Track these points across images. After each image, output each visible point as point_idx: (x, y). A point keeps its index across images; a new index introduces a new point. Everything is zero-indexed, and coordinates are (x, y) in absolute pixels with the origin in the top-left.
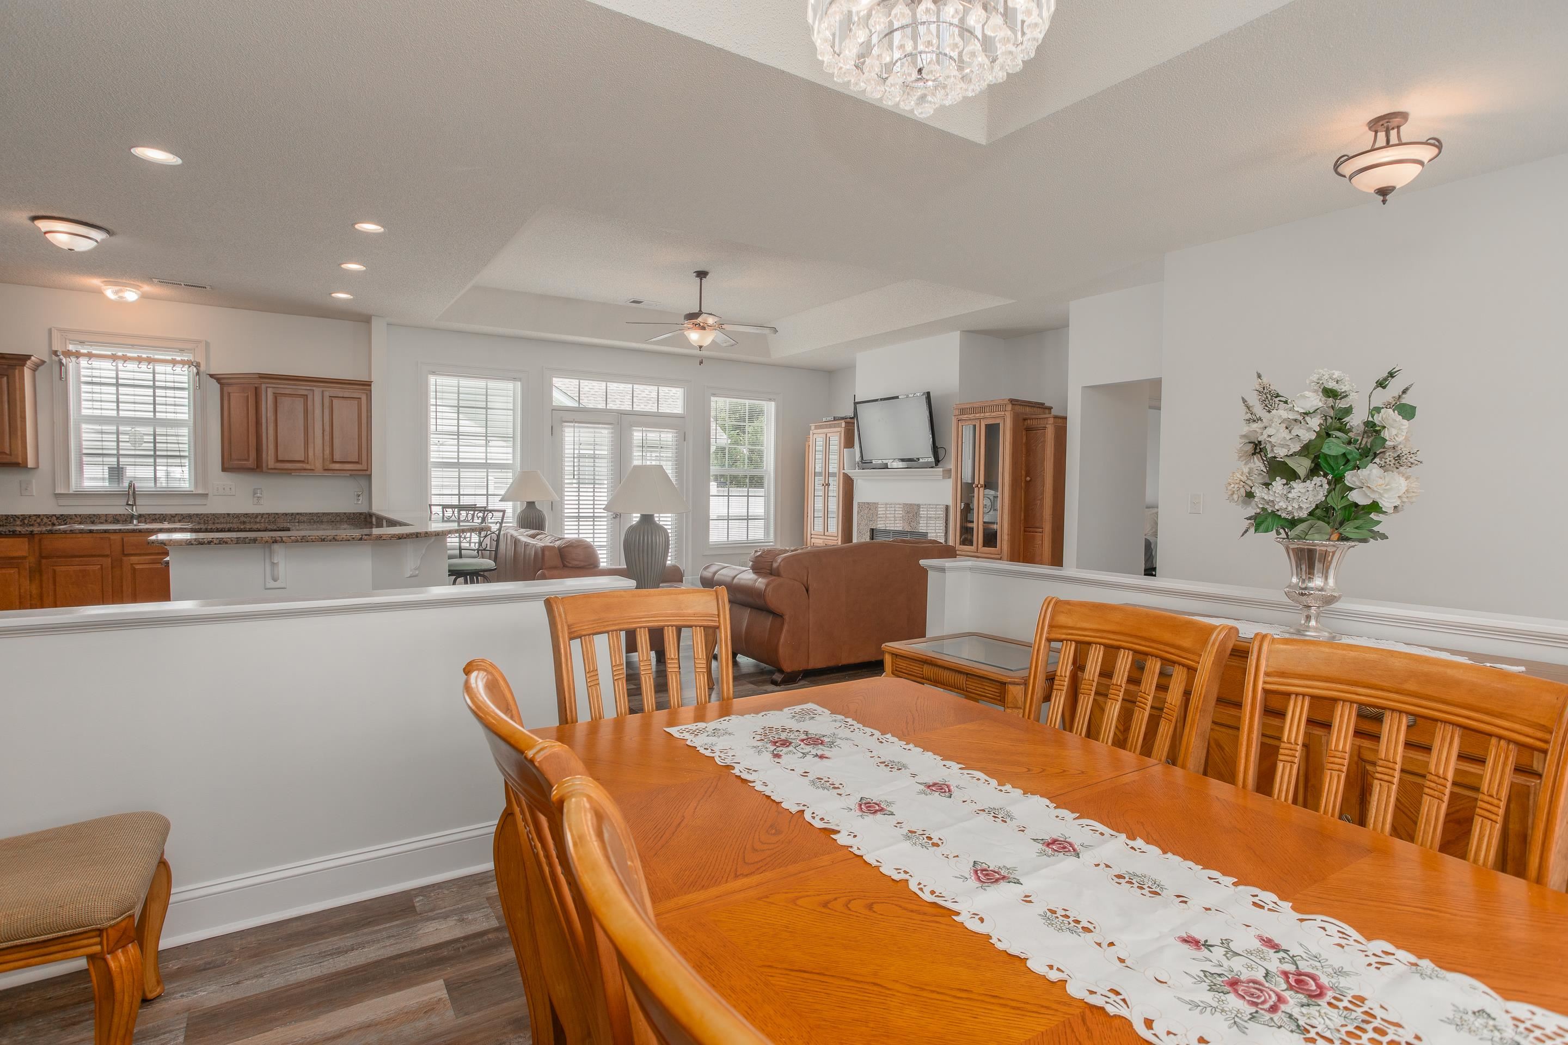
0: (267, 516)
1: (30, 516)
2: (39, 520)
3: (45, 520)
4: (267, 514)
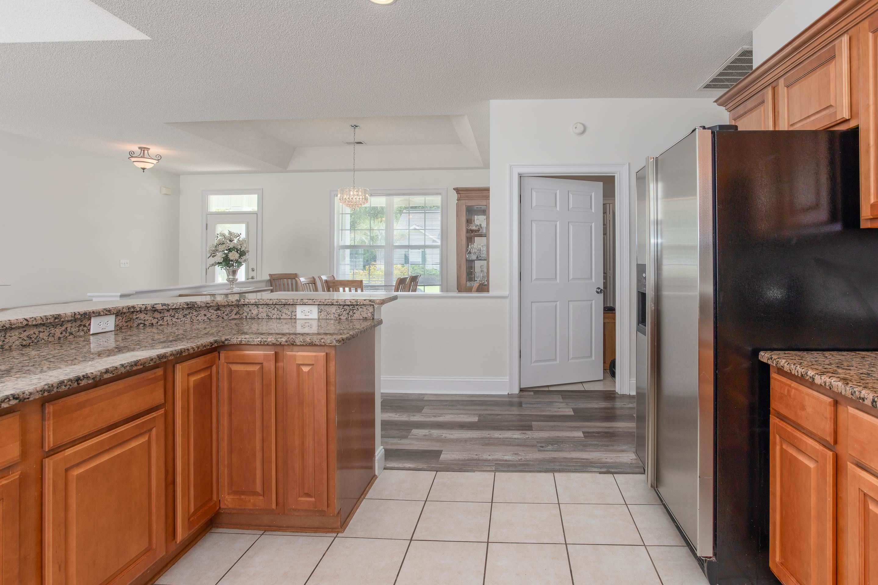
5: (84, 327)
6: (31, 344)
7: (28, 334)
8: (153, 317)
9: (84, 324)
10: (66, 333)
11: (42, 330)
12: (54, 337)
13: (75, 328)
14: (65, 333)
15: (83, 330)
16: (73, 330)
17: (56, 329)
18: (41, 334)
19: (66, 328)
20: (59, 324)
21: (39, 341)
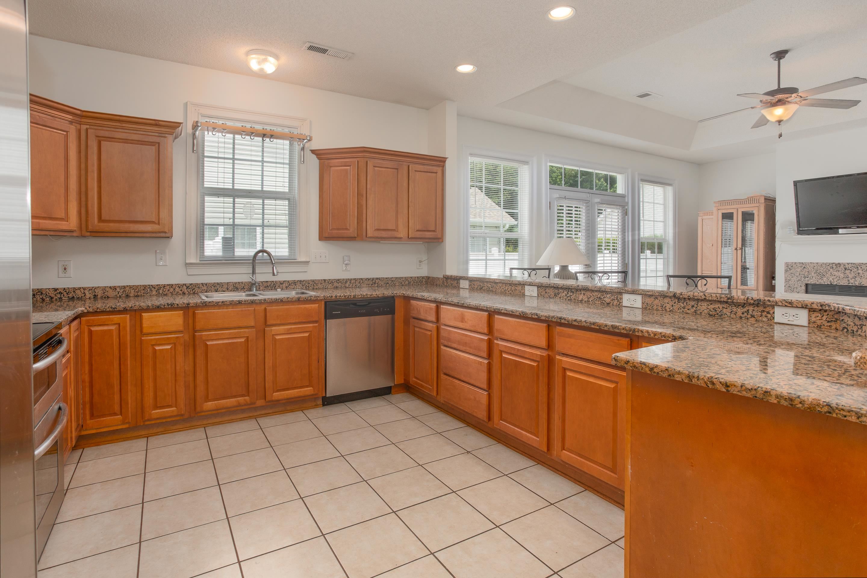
0: (354, 281)
1: (164, 286)
2: (172, 290)
3: (177, 289)
4: (354, 279)
5: (767, 313)
6: (716, 315)
7: (714, 307)
8: (854, 323)
9: (768, 311)
10: (748, 315)
11: (725, 307)
12: (736, 315)
13: (758, 312)
14: (746, 314)
15: (766, 316)
16: (755, 313)
17: (737, 309)
18: (724, 309)
19: (748, 310)
20: (741, 305)
21: (722, 315)
